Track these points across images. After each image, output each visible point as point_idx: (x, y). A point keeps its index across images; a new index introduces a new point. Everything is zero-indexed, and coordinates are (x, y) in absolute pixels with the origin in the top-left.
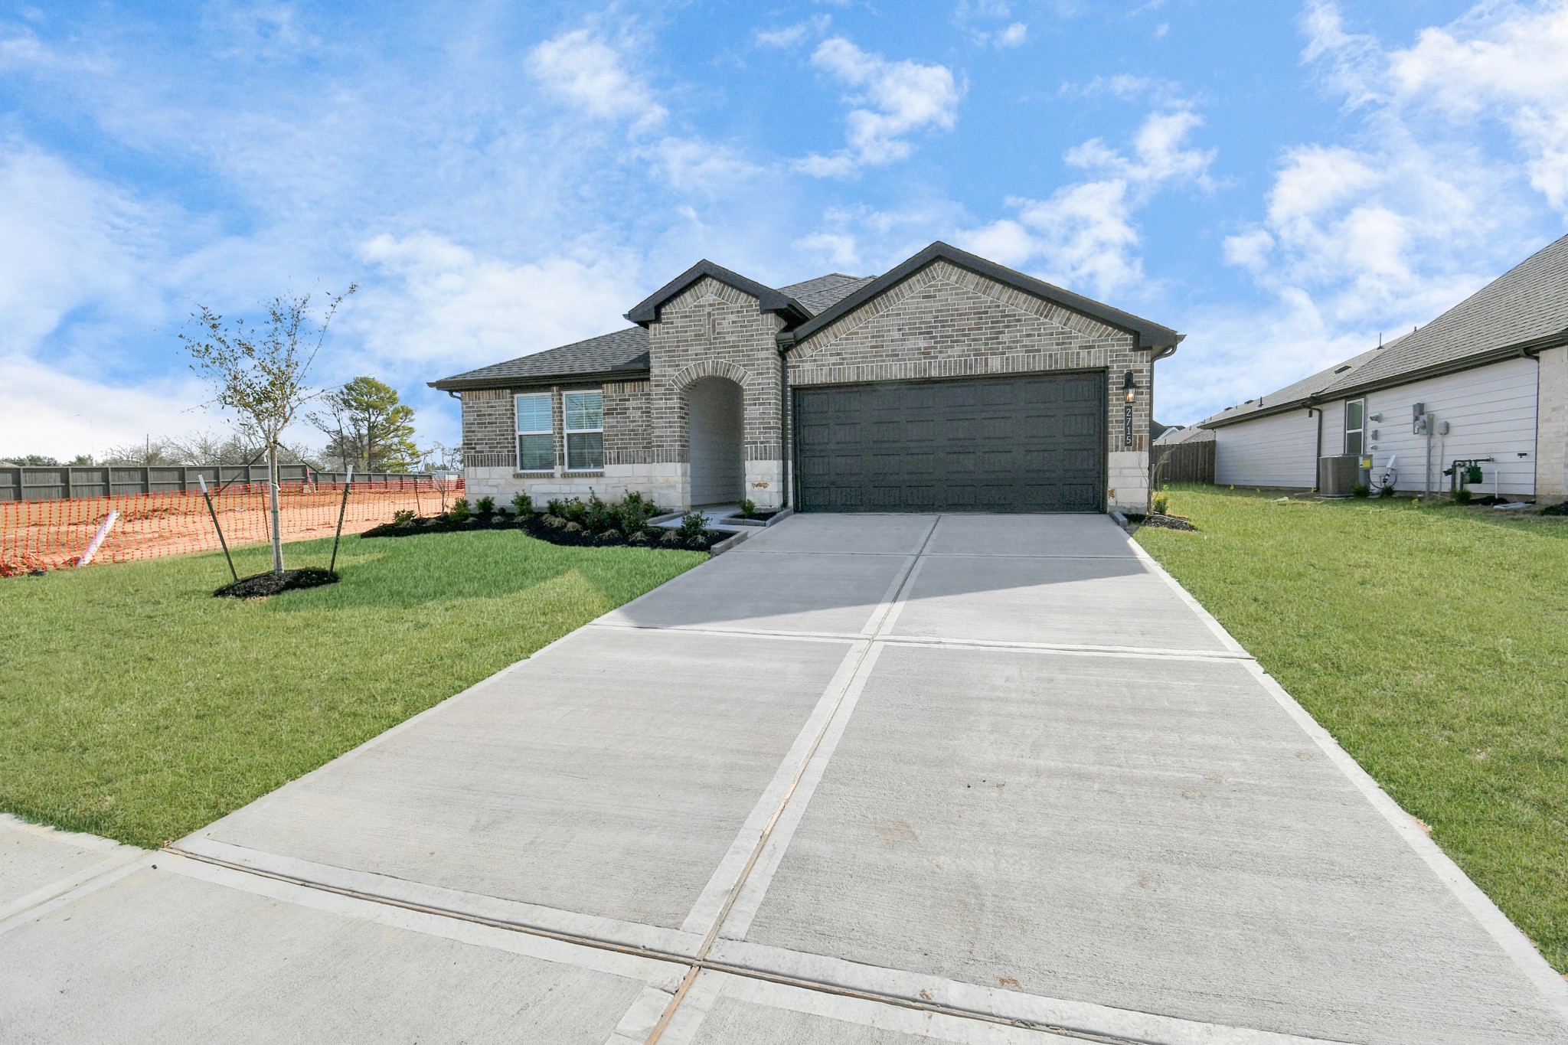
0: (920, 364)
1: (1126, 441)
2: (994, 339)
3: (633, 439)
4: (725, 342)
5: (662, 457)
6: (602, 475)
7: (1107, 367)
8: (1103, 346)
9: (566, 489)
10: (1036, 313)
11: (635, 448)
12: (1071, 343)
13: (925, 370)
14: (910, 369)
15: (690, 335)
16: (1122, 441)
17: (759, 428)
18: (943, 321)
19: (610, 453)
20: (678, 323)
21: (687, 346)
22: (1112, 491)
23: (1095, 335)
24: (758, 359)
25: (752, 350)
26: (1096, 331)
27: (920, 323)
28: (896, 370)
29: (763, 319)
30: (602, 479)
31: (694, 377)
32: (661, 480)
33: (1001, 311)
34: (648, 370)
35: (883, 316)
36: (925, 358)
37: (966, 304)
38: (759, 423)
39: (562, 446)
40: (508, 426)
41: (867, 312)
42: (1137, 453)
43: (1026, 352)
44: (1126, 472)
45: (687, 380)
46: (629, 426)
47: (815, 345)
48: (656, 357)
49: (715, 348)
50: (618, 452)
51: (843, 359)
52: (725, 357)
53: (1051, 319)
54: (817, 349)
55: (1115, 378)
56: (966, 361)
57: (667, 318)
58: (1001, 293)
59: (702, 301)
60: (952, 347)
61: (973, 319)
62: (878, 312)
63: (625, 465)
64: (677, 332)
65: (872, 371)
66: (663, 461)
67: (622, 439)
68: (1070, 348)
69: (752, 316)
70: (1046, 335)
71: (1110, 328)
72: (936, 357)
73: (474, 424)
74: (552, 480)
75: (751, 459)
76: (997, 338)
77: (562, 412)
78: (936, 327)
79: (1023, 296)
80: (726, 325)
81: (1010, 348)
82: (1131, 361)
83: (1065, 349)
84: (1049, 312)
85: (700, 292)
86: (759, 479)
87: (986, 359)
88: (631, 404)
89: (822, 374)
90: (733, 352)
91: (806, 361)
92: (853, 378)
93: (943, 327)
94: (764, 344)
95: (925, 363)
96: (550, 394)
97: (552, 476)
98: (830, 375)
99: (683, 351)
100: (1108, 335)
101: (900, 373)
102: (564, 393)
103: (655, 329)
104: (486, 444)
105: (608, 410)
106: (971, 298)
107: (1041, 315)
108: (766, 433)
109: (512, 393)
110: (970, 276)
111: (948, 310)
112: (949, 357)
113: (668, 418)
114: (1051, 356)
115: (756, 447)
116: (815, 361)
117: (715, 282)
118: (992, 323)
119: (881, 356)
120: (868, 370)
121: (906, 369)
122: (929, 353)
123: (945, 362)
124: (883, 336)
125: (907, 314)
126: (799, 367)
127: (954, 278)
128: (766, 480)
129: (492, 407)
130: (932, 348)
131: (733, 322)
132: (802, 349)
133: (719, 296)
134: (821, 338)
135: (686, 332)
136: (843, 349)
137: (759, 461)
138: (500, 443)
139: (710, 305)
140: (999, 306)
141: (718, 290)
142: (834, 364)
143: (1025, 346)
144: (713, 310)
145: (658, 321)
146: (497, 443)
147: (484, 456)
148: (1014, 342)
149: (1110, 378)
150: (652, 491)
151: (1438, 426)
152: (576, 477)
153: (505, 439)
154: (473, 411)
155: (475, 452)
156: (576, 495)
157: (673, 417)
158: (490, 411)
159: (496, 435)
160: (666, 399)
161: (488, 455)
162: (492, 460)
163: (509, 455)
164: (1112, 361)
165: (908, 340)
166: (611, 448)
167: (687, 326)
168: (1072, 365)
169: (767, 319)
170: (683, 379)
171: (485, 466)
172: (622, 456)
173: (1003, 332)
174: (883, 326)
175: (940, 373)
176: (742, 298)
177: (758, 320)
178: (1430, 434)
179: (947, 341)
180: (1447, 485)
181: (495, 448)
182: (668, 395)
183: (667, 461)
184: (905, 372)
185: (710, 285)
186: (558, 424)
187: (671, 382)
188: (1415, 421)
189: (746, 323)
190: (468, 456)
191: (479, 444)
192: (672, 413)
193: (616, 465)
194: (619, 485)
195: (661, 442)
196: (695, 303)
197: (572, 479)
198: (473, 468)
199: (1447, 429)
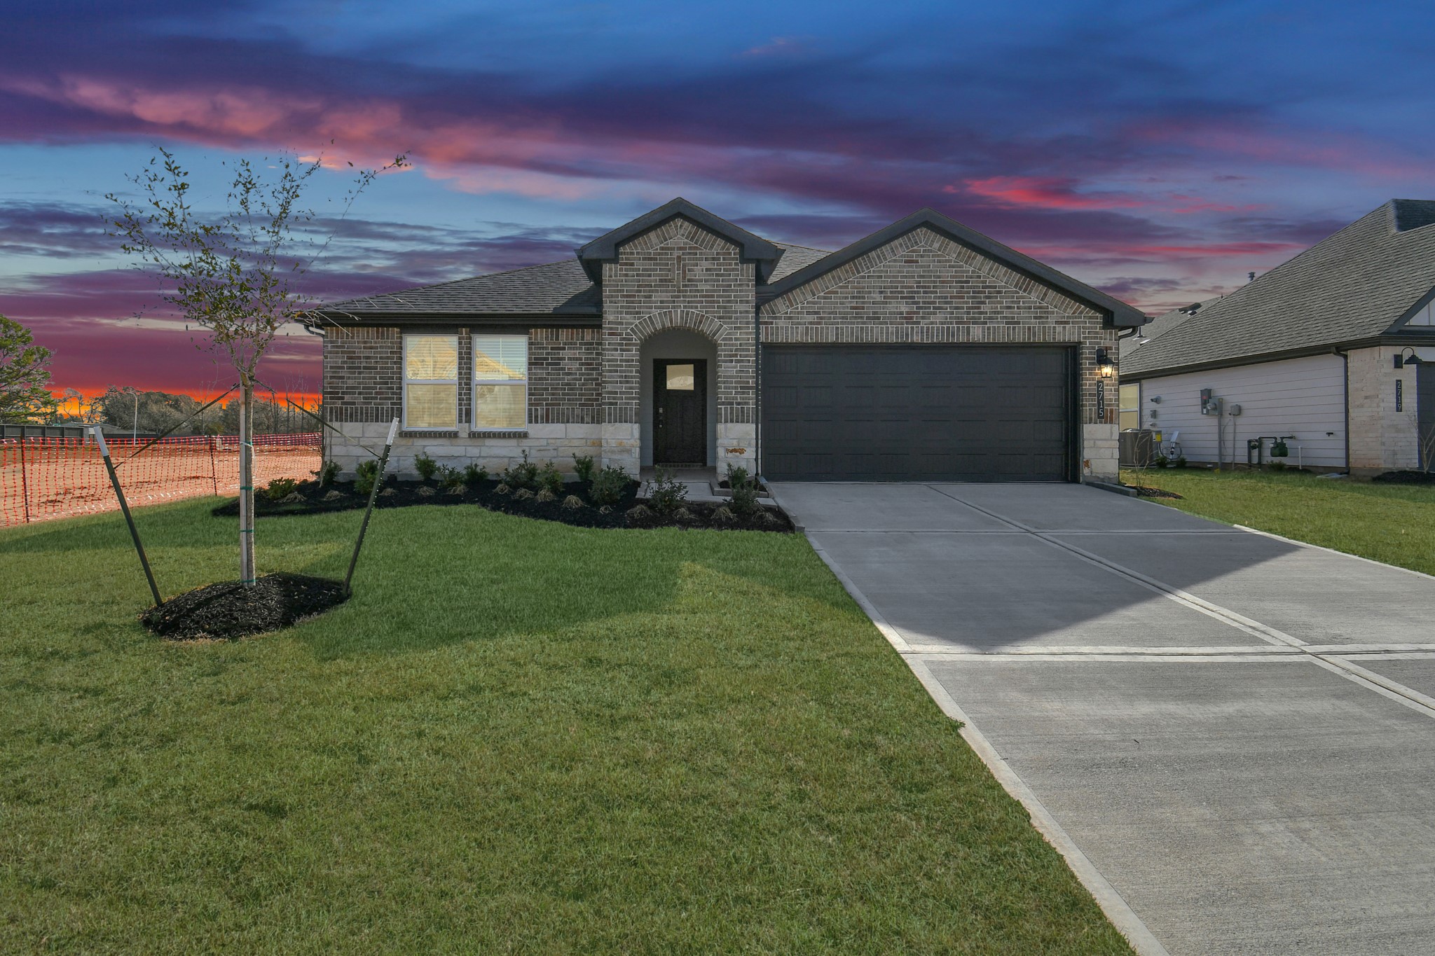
0: (902, 328)
1: (1099, 414)
2: (975, 308)
3: (568, 394)
4: (698, 291)
5: (615, 416)
6: (526, 436)
7: (1080, 343)
8: (1078, 323)
9: (474, 451)
10: (1016, 287)
11: (570, 405)
12: (1047, 318)
13: (907, 335)
14: (892, 333)
15: (654, 280)
16: (1095, 413)
17: (736, 388)
18: (925, 287)
19: (536, 410)
20: (640, 265)
21: (650, 291)
22: (1087, 461)
23: (1070, 312)
24: (736, 312)
25: (729, 302)
26: (1071, 308)
27: (902, 287)
28: (877, 333)
29: (742, 269)
30: (524, 440)
31: (659, 326)
32: (614, 443)
33: (983, 282)
34: (600, 316)
35: (863, 277)
36: (907, 323)
37: (948, 271)
38: (736, 382)
39: (470, 399)
40: (393, 373)
41: (847, 272)
42: (1108, 426)
43: (1007, 323)
44: (1099, 443)
45: (649, 330)
46: (564, 379)
47: (790, 301)
48: (611, 302)
49: (684, 296)
50: (547, 410)
51: (821, 318)
52: (697, 307)
53: (1029, 293)
54: (792, 306)
55: (1087, 353)
56: (948, 328)
57: (626, 259)
58: (982, 264)
59: (670, 243)
60: (935, 313)
61: (955, 287)
62: (859, 272)
63: (555, 425)
64: (637, 275)
65: (852, 333)
66: (615, 421)
67: (553, 394)
68: (1047, 323)
69: (730, 264)
70: (1025, 308)
71: (1083, 306)
72: (919, 323)
73: (343, 368)
74: (454, 441)
75: (726, 421)
76: (979, 308)
77: (470, 359)
78: (918, 292)
79: (1003, 269)
80: (699, 270)
81: (990, 318)
82: (1101, 338)
83: (1043, 323)
84: (1027, 287)
85: (669, 233)
86: (734, 444)
87: (968, 328)
88: (567, 353)
89: (797, 333)
90: (706, 302)
91: (780, 318)
92: (831, 339)
93: (924, 292)
94: (743, 296)
95: (907, 328)
96: (455, 336)
97: (455, 435)
98: (807, 334)
99: (645, 297)
100: (1081, 313)
101: (882, 336)
102: (476, 337)
103: (610, 269)
104: (360, 393)
105: (535, 359)
106: (953, 267)
107: (1020, 289)
108: (743, 393)
109: (401, 333)
110: (952, 244)
111: (930, 277)
112: (932, 323)
113: (625, 371)
114: (1029, 328)
115: (732, 409)
116: (790, 318)
117: (686, 224)
118: (974, 292)
119: (862, 318)
120: (847, 331)
121: (887, 333)
122: (912, 318)
123: (928, 328)
124: (864, 298)
125: (889, 277)
126: (772, 323)
127: (936, 245)
128: (742, 445)
129: (371, 348)
130: (914, 313)
131: (707, 270)
132: (776, 305)
133: (692, 240)
134: (798, 296)
135: (650, 275)
136: (820, 308)
137: (735, 424)
138: (382, 393)
139: (680, 249)
140: (980, 277)
141: (690, 233)
142: (811, 323)
143: (1006, 317)
144: (683, 254)
145: (615, 260)
146: (376, 393)
147: (356, 409)
148: (995, 313)
149: (1082, 353)
150: (600, 456)
151: (1227, 408)
152: (489, 437)
153: (389, 388)
154: (342, 352)
155: (342, 403)
156: (488, 459)
157: (631, 372)
158: (367, 353)
159: (375, 383)
160: (621, 350)
161: (362, 408)
162: (367, 413)
163: (392, 409)
164: (1085, 338)
165: (890, 303)
166: (537, 405)
167: (651, 270)
168: (1049, 339)
169: (748, 269)
170: (644, 328)
171: (356, 421)
172: (553, 413)
173: (984, 303)
174: (864, 288)
175: (922, 339)
176: (719, 245)
177: (737, 270)
178: (1221, 415)
179: (929, 308)
180: (1242, 457)
181: (372, 398)
182: (625, 345)
183: (621, 422)
184: (887, 336)
185: (681, 226)
186: (465, 374)
187: (629, 331)
188: (1204, 403)
189: (722, 272)
190: (331, 408)
191: (350, 393)
192: (630, 366)
193: (545, 424)
194: (548, 448)
195: (614, 398)
196: (662, 245)
197: (479, 440)
198: (339, 423)
199: (1239, 411)
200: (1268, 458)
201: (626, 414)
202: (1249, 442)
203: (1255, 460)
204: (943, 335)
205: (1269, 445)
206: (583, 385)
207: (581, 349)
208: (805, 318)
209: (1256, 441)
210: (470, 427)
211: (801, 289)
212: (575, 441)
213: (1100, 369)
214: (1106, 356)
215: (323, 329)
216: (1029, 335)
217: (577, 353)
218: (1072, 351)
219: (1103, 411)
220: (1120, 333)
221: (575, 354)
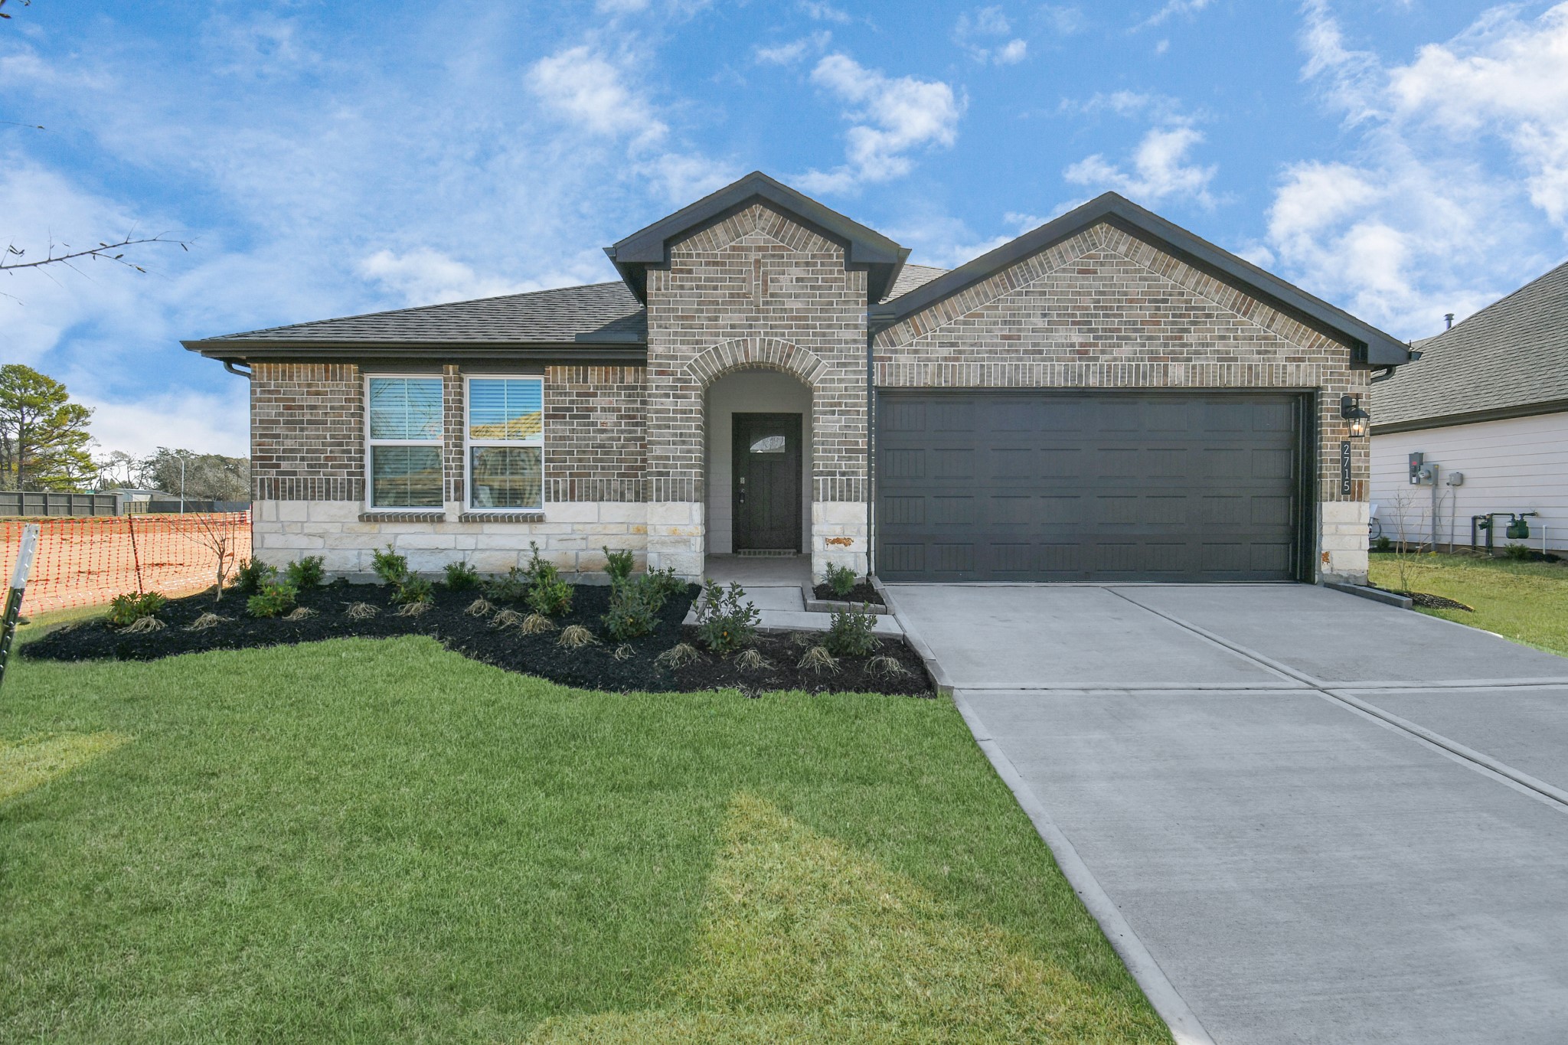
0: (1073, 367)
1: (1343, 487)
2: (1176, 338)
3: (601, 460)
4: (784, 311)
5: (666, 492)
6: (540, 519)
7: (1318, 388)
8: (1316, 360)
9: (467, 542)
10: (1232, 308)
11: (604, 475)
12: (1275, 352)
13: (1080, 376)
14: (1060, 374)
15: (722, 294)
16: (1338, 487)
17: (839, 451)
18: (1106, 308)
19: (556, 483)
20: (702, 272)
21: (715, 312)
22: (1327, 554)
23: (1305, 344)
24: (839, 342)
25: (829, 326)
26: (1309, 338)
27: (1074, 308)
28: (1038, 373)
29: (849, 279)
30: (539, 526)
31: (729, 362)
32: (663, 531)
33: (1186, 302)
34: (643, 347)
35: (1020, 294)
36: (1080, 359)
37: (1138, 286)
38: (839, 443)
39: (462, 467)
40: (350, 430)
41: (997, 286)
42: (1355, 504)
43: (1219, 360)
44: (1343, 528)
45: (715, 367)
46: (595, 438)
47: (916, 327)
48: (659, 326)
49: (765, 318)
50: (572, 483)
51: (960, 352)
52: (783, 335)
53: (1251, 318)
54: (919, 334)
55: (1329, 403)
56: (1138, 366)
57: (682, 263)
58: (1186, 276)
59: (745, 241)
60: (1119, 346)
61: (1147, 309)
62: (1013, 287)
63: (584, 504)
64: (698, 287)
65: (1003, 373)
66: (667, 499)
67: (580, 460)
68: (1274, 359)
69: (831, 272)
70: (1244, 339)
71: (1323, 337)
72: (1096, 359)
74: (439, 527)
75: (825, 499)
76: (1181, 338)
77: (462, 409)
78: (1096, 316)
79: (1215, 283)
80: (787, 281)
81: (1197, 353)
82: (1348, 382)
83: (1269, 360)
84: (1248, 309)
85: (742, 226)
86: (837, 532)
87: (1166, 367)
88: (599, 402)
89: (926, 373)
90: (798, 327)
91: (902, 352)
92: (974, 382)
93: (1106, 316)
94: (850, 318)
95: (1080, 366)
96: (440, 377)
97: (440, 519)
98: (939, 375)
99: (710, 319)
100: (1321, 346)
101: (1045, 378)
102: (468, 378)
103: (659, 279)
104: (304, 459)
105: (554, 409)
106: (1146, 279)
107: (1238, 311)
108: (850, 459)
109: (360, 371)
110: (1145, 247)
111: (1114, 294)
112: (1115, 359)
113: (680, 427)
114: (1250, 368)
115: (833, 481)
116: (916, 352)
117: (768, 212)
118: (1174, 316)
119: (1017, 351)
120: (996, 371)
121: (1052, 373)
122: (1087, 352)
123: (1109, 367)
125: (1055, 293)
126: (890, 359)
127: (1122, 249)
128: (848, 533)
129: (318, 393)
130: (1090, 345)
131: (798, 280)
132: (896, 333)
133: (776, 236)
134: (927, 319)
135: (715, 288)
136: (959, 338)
137: (838, 503)
138: (334, 459)
139: (759, 249)
140: (1182, 294)
141: (773, 225)
142: (946, 359)
143: (1218, 352)
144: (764, 257)
145: (664, 265)
146: (326, 458)
147: (298, 481)
148: (1203, 345)
149: (1321, 403)
150: (644, 548)
151: (1445, 476)
152: (489, 521)
153: (344, 452)
154: (276, 400)
155: (278, 473)
156: (488, 553)
157: (690, 427)
158: (313, 401)
159: (324, 444)
160: (675, 396)
161: (305, 480)
162: (313, 488)
163: (350, 481)
164: (1326, 381)
165: (1057, 331)
166: (557, 475)
167: (717, 280)
168: (1277, 383)
169: (856, 280)
170: (707, 364)
171: (298, 499)
172: (580, 487)
173: (1187, 331)
174: (1020, 308)
175: (1101, 382)
176: (815, 244)
177: (842, 280)
178: (1436, 485)
179: (1112, 338)
180: (1463, 538)
181: (320, 466)
182: (680, 389)
183: (674, 500)
184: (1052, 377)
185: (760, 216)
186: (454, 430)
187: (685, 368)
188: (1414, 471)
189: (820, 283)
190: (262, 481)
191: (288, 459)
192: (688, 419)
193: (568, 503)
194: (573, 537)
195: (665, 466)
196: (733, 244)
197: (475, 525)
198: (273, 502)
199: (1460, 480)
200: (1501, 540)
201: (682, 488)
202: (1475, 519)
203: (1482, 542)
204: (1130, 377)
205: (1502, 525)
206: (623, 446)
207: (619, 395)
208: (937, 352)
209: (1484, 518)
210: (462, 508)
211: (931, 311)
212: (612, 526)
213: (1348, 425)
214: (1356, 406)
215: (249, 366)
216: (1250, 375)
217: (612, 401)
218: (1306, 400)
219: (1349, 484)
220: (1373, 374)
221: (611, 402)
